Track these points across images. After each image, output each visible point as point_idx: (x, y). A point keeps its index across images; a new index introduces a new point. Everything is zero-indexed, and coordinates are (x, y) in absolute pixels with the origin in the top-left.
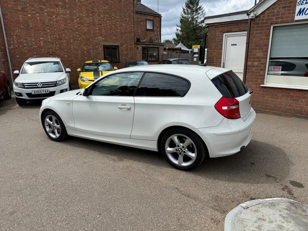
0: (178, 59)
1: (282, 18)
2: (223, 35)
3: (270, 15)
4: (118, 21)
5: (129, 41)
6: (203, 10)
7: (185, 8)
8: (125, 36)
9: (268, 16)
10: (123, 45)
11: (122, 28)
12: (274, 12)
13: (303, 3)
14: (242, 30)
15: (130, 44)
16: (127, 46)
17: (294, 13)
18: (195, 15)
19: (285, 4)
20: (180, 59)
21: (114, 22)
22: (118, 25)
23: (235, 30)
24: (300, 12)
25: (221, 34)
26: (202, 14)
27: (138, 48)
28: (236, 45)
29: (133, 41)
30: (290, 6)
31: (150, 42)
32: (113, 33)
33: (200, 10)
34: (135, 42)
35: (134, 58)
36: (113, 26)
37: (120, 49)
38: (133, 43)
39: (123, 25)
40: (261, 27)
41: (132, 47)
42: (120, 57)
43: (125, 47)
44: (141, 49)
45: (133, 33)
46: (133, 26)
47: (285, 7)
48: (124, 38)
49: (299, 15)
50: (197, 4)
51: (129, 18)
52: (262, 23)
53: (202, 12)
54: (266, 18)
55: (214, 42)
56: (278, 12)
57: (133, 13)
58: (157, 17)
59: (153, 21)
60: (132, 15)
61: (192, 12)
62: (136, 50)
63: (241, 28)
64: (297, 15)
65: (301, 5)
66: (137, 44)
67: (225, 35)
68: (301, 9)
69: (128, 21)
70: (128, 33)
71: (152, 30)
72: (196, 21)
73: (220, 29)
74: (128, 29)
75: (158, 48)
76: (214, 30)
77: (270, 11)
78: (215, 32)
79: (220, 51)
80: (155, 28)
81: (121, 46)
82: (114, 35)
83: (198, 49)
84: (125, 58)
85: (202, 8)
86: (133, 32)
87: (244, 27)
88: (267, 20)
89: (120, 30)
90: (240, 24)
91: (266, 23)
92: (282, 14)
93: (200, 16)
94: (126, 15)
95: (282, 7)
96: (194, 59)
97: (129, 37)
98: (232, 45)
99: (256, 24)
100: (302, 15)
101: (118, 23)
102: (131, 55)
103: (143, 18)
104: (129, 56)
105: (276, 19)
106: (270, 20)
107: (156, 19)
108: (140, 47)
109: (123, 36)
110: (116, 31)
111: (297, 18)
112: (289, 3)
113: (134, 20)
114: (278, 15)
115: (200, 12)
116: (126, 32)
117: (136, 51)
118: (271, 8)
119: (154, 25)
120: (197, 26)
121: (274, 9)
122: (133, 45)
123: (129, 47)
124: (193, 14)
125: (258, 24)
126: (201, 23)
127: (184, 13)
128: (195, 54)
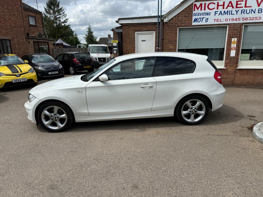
0: (78, 52)
1: (184, 23)
2: (135, 33)
3: (177, 20)
4: (7, 15)
5: (20, 36)
6: (64, 12)
7: (47, 8)
8: (15, 30)
9: (176, 21)
10: (15, 39)
11: (11, 22)
12: (179, 19)
13: (196, 15)
14: (150, 30)
15: (21, 38)
16: (19, 40)
17: (192, 20)
18: (57, 15)
19: (186, 14)
20: (80, 52)
21: (2, 15)
22: (7, 19)
23: (144, 30)
24: (195, 20)
25: (133, 32)
26: (64, 15)
27: (29, 43)
28: (145, 41)
29: (24, 35)
30: (189, 16)
31: (39, 37)
32: (3, 26)
33: (61, 11)
34: (26, 36)
35: (26, 52)
36: (2, 19)
37: (11, 43)
38: (24, 38)
39: (12, 19)
40: (171, 28)
41: (24, 41)
42: (13, 51)
43: (17, 41)
44: (32, 43)
45: (23, 28)
46: (22, 20)
47: (186, 16)
48: (14, 32)
49: (195, 22)
50: (58, 6)
51: (17, 12)
52: (172, 26)
53: (63, 13)
54: (174, 22)
55: (128, 38)
56: (182, 19)
57: (20, 8)
58: (39, 14)
59: (35, 17)
60: (20, 10)
61: (54, 12)
62: (28, 44)
63: (149, 28)
64: (193, 22)
65: (196, 16)
66: (28, 38)
67: (137, 33)
68: (195, 18)
69: (17, 16)
70: (18, 27)
71: (35, 26)
72: (60, 21)
73: (133, 29)
74: (18, 23)
75: (48, 43)
76: (127, 29)
77: (176, 18)
78: (128, 30)
79: (134, 45)
80: (38, 24)
81: (13, 40)
82: (3, 29)
83: (117, 43)
84: (18, 52)
85: (63, 9)
86: (23, 26)
87: (151, 28)
88: (175, 24)
89: (9, 24)
90: (148, 26)
91: (174, 26)
92: (184, 21)
93: (62, 16)
94: (14, 9)
95: (184, 16)
96: (114, 51)
97: (19, 31)
98: (142, 41)
99: (168, 26)
100: (196, 22)
101: (7, 16)
102: (24, 49)
103: (25, 14)
104: (22, 50)
105: (180, 24)
106: (177, 24)
107: (38, 16)
108: (31, 42)
109: (13, 30)
110: (6, 24)
111: (194, 24)
112: (188, 14)
113: (22, 15)
114: (181, 21)
115: (61, 13)
116: (16, 27)
117: (28, 46)
118: (177, 17)
119: (37, 22)
120: (60, 25)
121: (179, 17)
122: (25, 40)
123: (20, 41)
124: (55, 14)
125: (169, 26)
126: (64, 23)
127: (46, 12)
128: (114, 48)
